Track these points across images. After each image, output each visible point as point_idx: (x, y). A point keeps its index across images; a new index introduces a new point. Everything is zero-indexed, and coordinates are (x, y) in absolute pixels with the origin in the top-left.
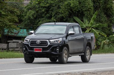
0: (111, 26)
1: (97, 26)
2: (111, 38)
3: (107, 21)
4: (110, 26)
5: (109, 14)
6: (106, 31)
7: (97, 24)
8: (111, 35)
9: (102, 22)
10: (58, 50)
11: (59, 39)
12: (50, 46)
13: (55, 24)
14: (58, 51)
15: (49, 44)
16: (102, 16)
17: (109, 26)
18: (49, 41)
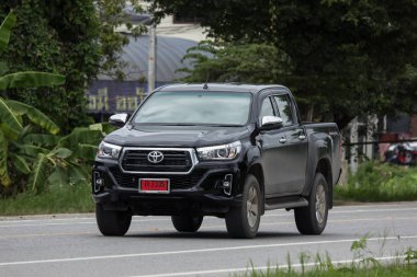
0: (79, 83)
1: (16, 82)
2: (81, 141)
3: (60, 59)
4: (76, 83)
5: (72, 23)
6: (56, 108)
7: (16, 74)
8: (79, 126)
9: (36, 64)
10: (227, 184)
11: (231, 145)
12: (199, 171)
13: (206, 87)
14: (227, 189)
15: (195, 162)
16: (35, 36)
17: (71, 84)
18: (197, 153)
